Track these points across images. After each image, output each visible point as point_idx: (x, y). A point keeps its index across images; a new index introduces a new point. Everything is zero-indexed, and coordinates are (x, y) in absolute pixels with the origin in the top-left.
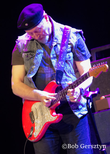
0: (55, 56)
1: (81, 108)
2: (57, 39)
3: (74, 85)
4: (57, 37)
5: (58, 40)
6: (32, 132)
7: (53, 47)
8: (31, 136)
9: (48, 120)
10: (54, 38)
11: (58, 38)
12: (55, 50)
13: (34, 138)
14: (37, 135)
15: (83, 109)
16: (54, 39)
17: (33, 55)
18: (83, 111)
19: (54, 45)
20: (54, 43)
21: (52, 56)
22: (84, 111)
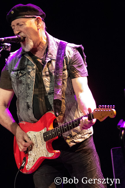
0: (47, 73)
1: (76, 135)
2: (51, 54)
3: (75, 123)
4: (51, 52)
5: (52, 56)
6: (24, 163)
7: (46, 63)
8: (23, 167)
9: (43, 154)
10: (49, 53)
11: (53, 54)
12: (48, 66)
13: (27, 171)
14: (30, 168)
15: (78, 137)
16: (48, 55)
17: (23, 73)
18: (77, 139)
19: (47, 61)
20: (48, 59)
21: (43, 74)
22: (79, 138)
